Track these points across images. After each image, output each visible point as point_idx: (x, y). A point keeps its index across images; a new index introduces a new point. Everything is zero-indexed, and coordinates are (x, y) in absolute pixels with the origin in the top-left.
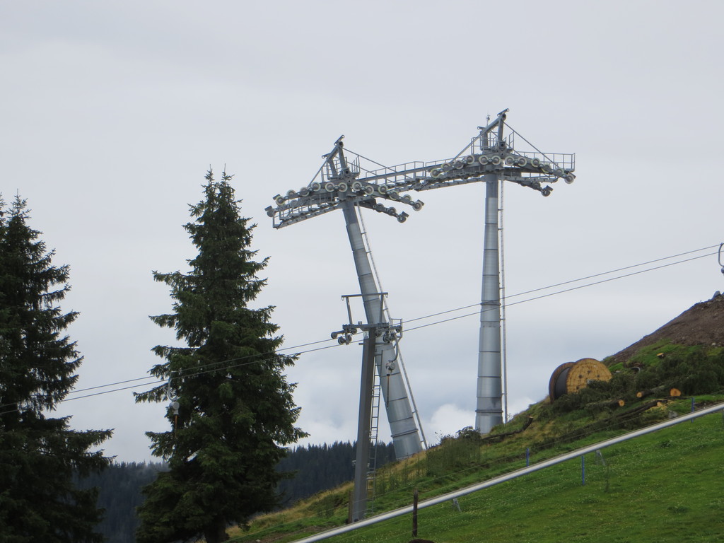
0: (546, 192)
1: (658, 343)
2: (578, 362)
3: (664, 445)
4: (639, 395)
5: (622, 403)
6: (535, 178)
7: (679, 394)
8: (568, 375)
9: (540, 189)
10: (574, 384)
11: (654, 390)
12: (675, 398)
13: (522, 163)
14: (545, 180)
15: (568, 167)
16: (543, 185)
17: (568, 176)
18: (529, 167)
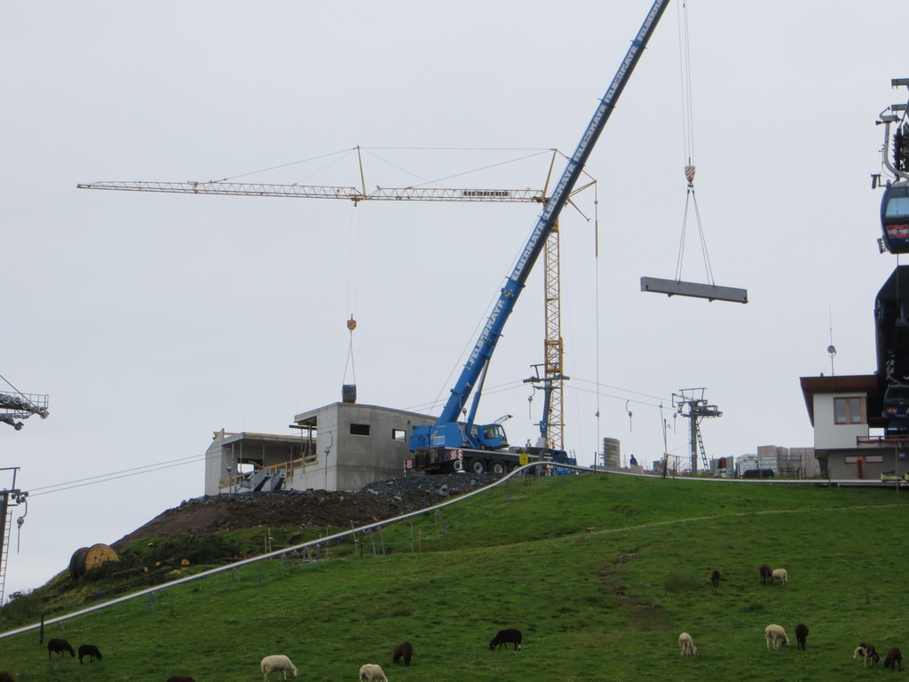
0: (18, 426)
1: (144, 538)
2: (92, 547)
3: (196, 591)
4: (158, 564)
5: (146, 569)
6: (11, 415)
7: (188, 563)
8: (86, 556)
9: (13, 424)
10: (90, 563)
11: (167, 561)
12: (185, 566)
13: (6, 401)
14: (19, 417)
15: (41, 405)
16: (16, 421)
17: (43, 413)
18: (11, 404)
